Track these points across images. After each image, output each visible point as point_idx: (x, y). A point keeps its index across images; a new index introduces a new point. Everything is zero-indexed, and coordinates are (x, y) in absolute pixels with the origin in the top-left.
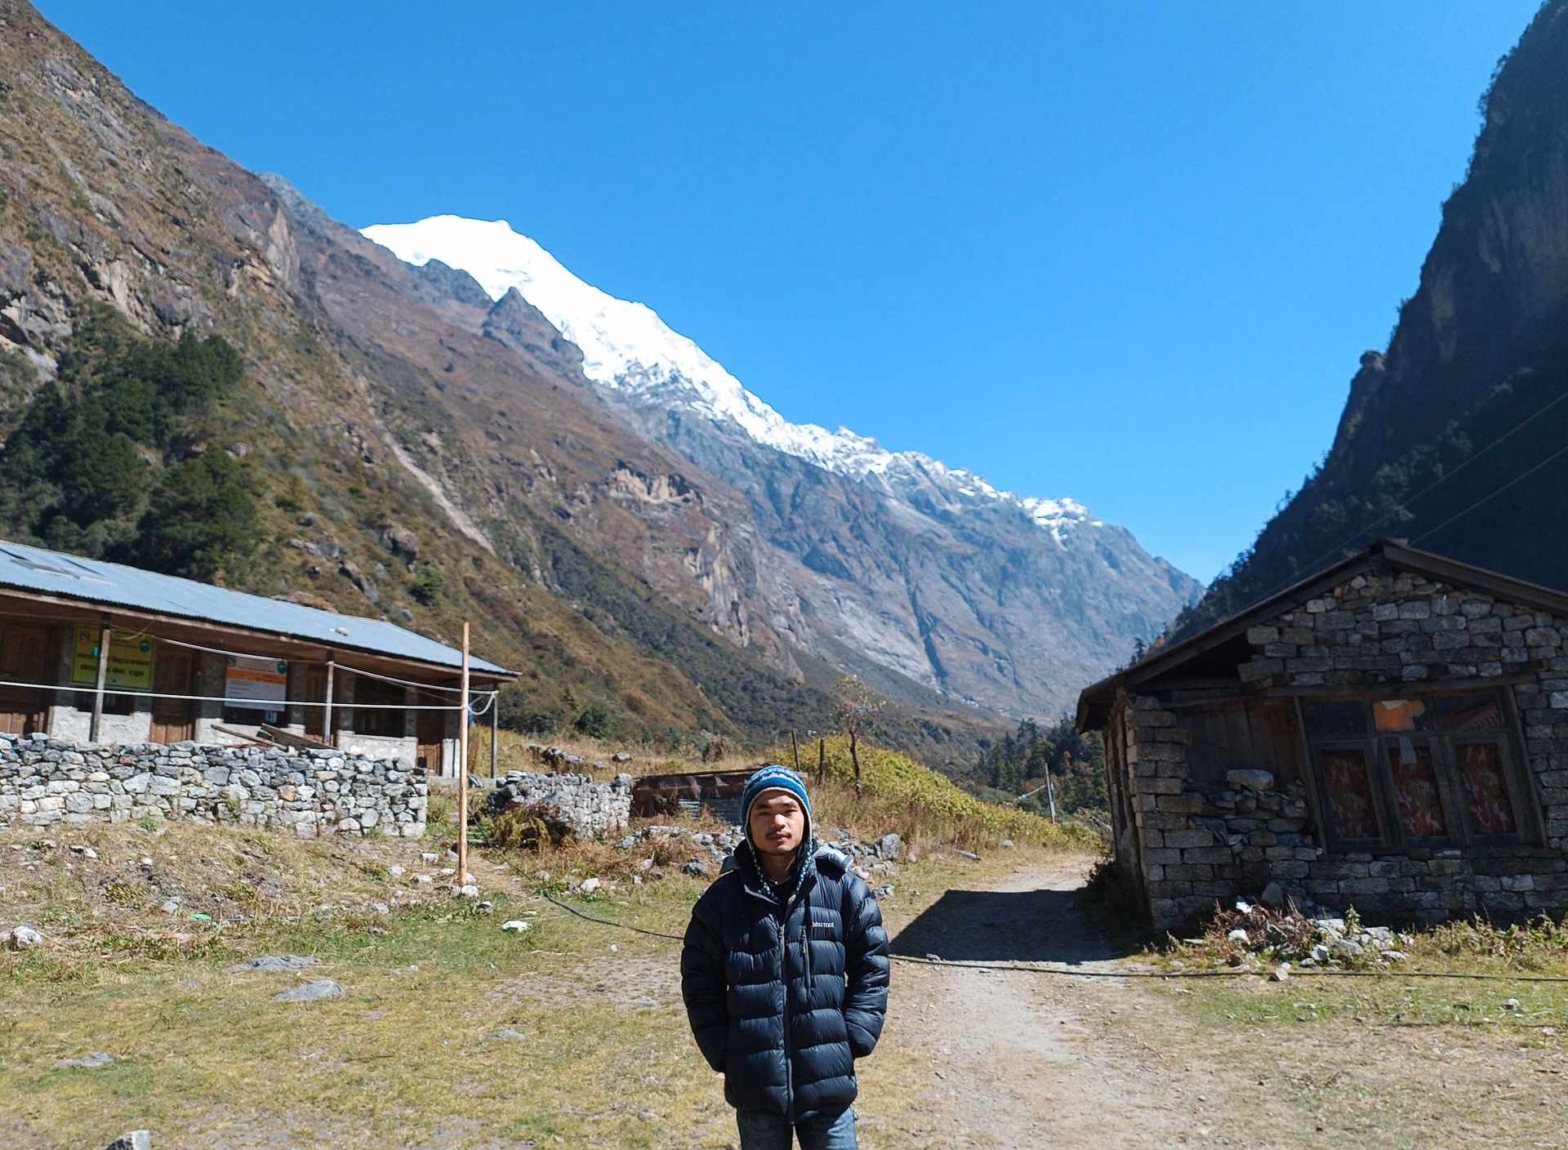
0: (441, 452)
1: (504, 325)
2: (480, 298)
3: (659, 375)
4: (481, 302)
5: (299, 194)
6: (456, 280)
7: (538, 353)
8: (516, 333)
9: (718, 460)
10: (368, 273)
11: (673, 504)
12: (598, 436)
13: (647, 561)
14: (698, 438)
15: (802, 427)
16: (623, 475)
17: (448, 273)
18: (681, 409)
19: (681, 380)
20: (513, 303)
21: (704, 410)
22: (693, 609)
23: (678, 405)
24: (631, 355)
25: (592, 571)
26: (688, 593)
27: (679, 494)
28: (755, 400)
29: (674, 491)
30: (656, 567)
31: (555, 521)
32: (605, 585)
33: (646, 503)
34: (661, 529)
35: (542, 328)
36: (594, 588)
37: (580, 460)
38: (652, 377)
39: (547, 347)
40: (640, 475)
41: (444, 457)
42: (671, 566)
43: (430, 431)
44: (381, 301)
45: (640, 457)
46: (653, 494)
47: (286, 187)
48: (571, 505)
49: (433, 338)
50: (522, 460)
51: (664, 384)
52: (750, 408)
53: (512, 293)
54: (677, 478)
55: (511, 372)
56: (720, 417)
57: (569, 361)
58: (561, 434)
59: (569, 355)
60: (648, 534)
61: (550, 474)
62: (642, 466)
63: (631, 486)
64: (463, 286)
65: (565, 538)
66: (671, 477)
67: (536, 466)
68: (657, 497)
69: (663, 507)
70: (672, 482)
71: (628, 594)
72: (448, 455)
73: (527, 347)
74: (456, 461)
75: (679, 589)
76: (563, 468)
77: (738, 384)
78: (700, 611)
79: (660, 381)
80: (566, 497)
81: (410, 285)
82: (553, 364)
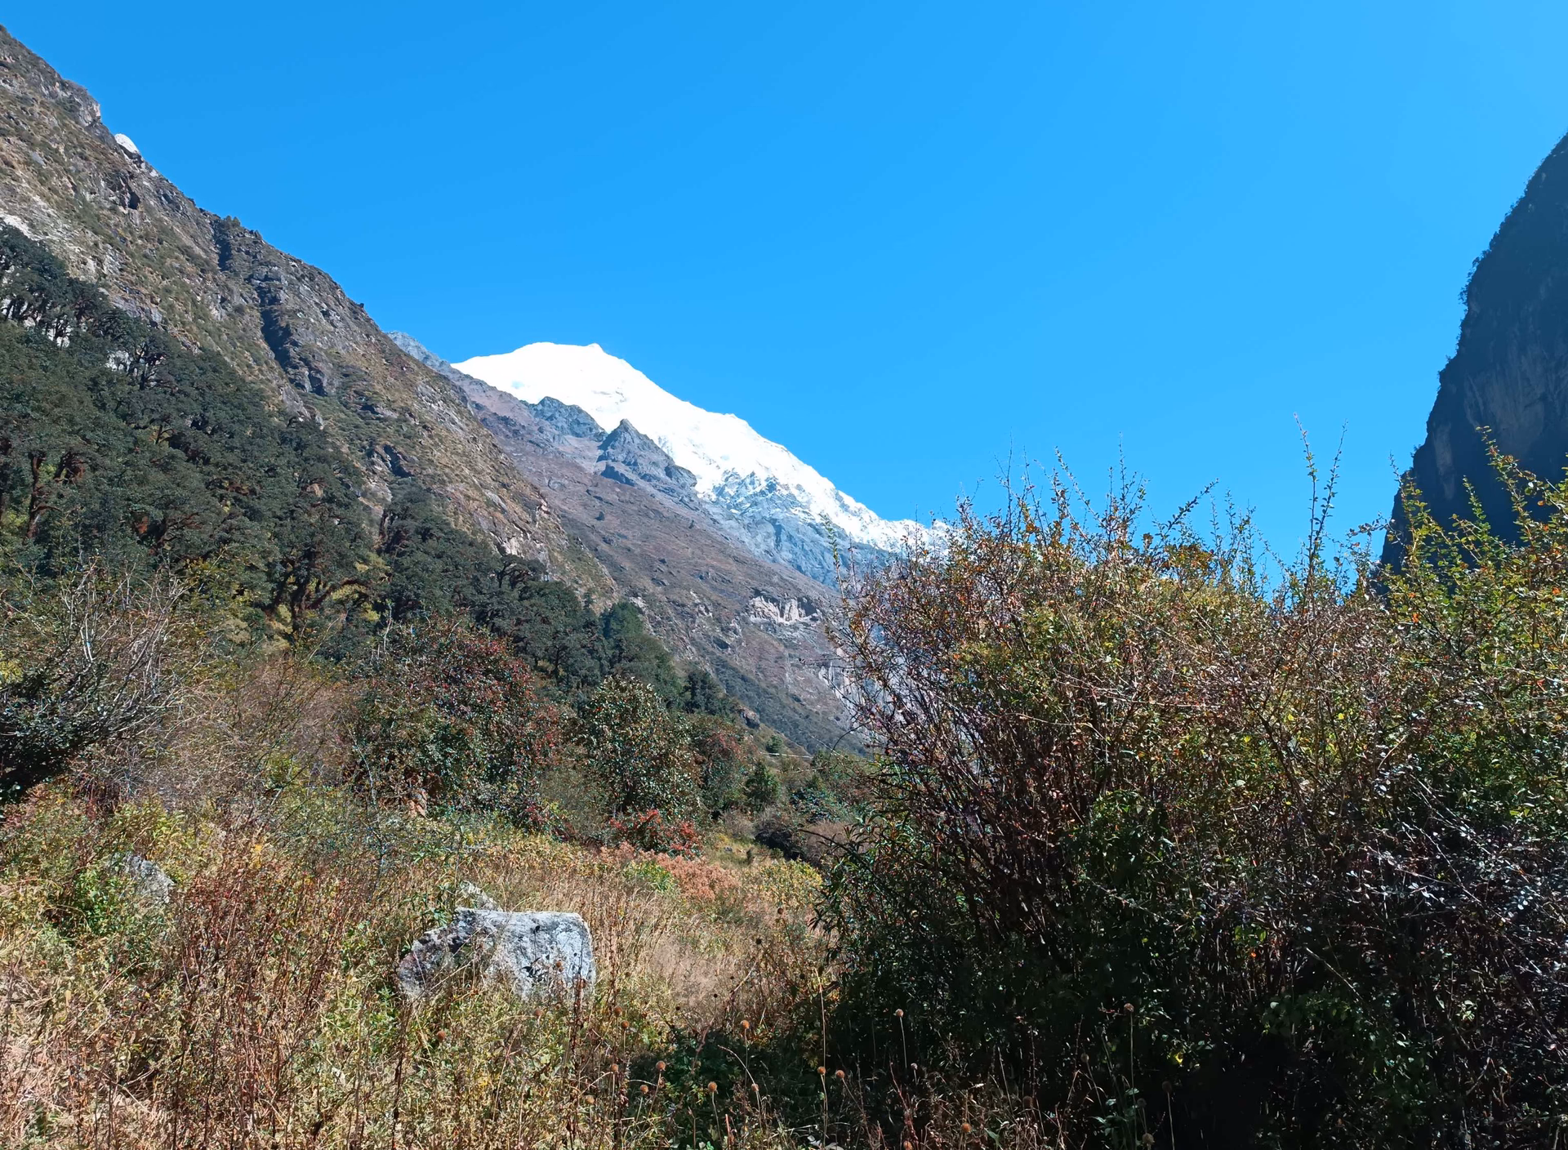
0: (647, 612)
1: (620, 458)
2: (594, 431)
3: (757, 483)
4: (596, 435)
5: (424, 349)
6: (570, 415)
7: (654, 482)
8: (633, 465)
9: (820, 564)
10: (516, 432)
11: (803, 623)
12: (734, 567)
13: (788, 678)
14: (799, 543)
15: (897, 523)
16: (758, 602)
17: (563, 410)
18: (781, 516)
19: (778, 487)
20: (627, 435)
21: (803, 516)
22: (832, 718)
23: (779, 513)
24: (727, 466)
25: (759, 696)
26: (826, 704)
27: (807, 615)
28: (848, 500)
29: (803, 612)
30: (796, 682)
31: (718, 652)
32: (771, 706)
33: (780, 625)
34: (795, 647)
35: (655, 457)
36: (764, 710)
37: (722, 591)
38: (750, 487)
39: (662, 475)
40: (773, 600)
41: (649, 616)
42: (808, 681)
43: (636, 596)
44: (532, 459)
45: (772, 584)
46: (785, 616)
47: (412, 343)
48: (727, 636)
49: (581, 489)
50: (686, 601)
51: (762, 493)
52: (845, 508)
53: (624, 426)
54: (805, 600)
55: (652, 515)
56: (818, 520)
57: (683, 487)
58: (704, 569)
59: (682, 481)
60: (786, 654)
61: (707, 611)
62: (774, 592)
63: (766, 610)
64: (577, 421)
65: (733, 669)
66: (799, 600)
67: (696, 605)
68: (789, 619)
69: (795, 628)
70: (801, 605)
71: (791, 713)
72: (652, 614)
73: (644, 477)
74: (658, 618)
75: (818, 701)
76: (716, 605)
77: (832, 486)
78: (838, 719)
79: (758, 490)
80: (722, 630)
81: (536, 428)
82: (669, 491)
